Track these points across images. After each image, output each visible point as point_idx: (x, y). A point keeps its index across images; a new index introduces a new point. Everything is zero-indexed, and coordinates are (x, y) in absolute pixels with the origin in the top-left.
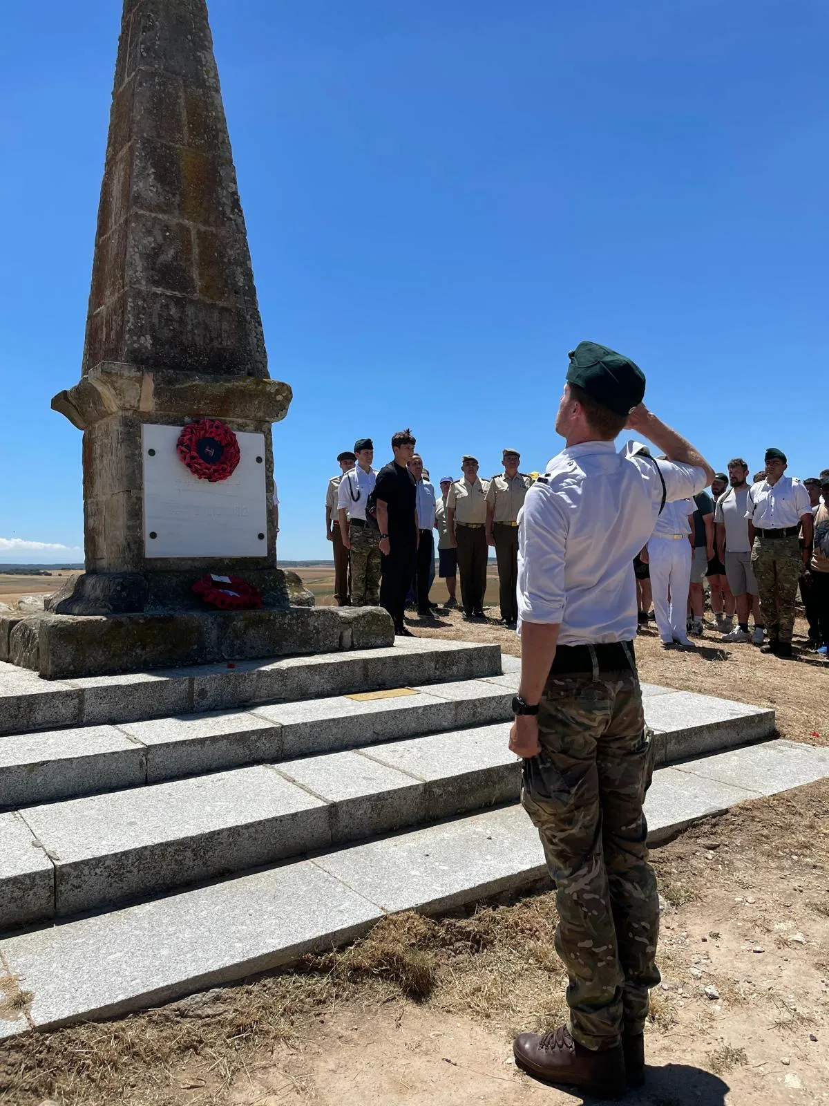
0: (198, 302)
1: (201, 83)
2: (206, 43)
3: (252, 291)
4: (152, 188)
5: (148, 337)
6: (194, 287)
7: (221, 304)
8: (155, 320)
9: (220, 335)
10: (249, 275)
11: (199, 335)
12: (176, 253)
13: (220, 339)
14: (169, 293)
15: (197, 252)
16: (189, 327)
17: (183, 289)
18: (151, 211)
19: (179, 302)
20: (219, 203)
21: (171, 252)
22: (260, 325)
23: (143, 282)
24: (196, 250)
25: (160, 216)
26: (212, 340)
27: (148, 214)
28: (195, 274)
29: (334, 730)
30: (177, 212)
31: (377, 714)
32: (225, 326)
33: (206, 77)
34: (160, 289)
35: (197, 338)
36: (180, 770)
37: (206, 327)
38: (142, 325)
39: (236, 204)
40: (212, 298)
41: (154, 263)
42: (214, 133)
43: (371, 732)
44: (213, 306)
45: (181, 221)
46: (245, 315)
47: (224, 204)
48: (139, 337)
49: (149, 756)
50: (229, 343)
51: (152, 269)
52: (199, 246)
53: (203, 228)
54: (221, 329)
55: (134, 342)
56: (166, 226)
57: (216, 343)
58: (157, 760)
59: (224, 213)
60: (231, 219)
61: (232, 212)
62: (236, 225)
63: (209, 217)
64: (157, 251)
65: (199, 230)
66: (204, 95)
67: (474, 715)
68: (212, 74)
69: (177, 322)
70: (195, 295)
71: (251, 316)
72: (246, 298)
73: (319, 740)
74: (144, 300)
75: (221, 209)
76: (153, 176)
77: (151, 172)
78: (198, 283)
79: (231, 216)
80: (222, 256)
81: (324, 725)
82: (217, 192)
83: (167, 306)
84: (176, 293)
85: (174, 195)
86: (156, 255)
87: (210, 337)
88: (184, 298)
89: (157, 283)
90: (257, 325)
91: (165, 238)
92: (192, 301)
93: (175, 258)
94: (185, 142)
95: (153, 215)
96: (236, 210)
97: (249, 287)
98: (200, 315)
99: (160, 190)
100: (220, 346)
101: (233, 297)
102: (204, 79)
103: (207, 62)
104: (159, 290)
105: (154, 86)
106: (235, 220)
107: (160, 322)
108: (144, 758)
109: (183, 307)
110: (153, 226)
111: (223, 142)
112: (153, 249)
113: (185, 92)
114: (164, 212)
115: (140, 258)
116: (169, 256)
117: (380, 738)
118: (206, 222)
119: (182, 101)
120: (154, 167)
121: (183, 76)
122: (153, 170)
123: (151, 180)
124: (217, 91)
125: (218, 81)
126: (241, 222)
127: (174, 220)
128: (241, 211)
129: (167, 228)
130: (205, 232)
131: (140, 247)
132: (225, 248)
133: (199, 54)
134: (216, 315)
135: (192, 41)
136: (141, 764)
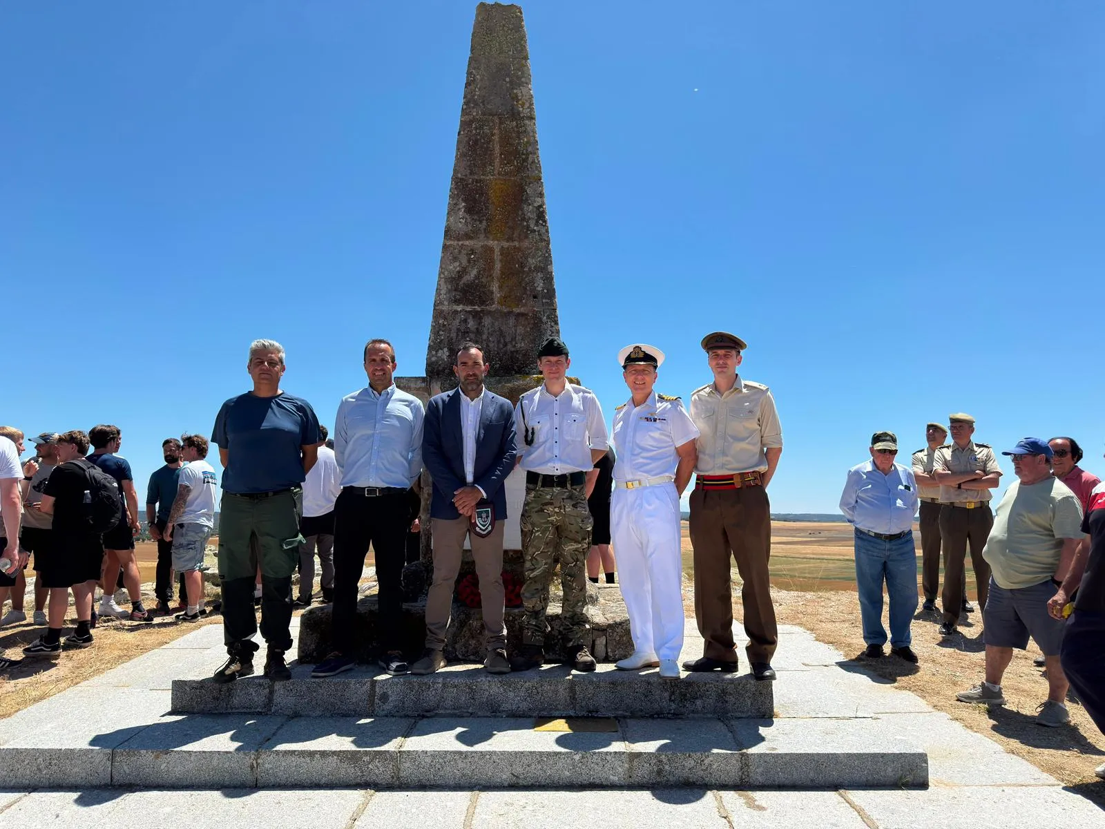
0: (497, 311)
1: (515, 115)
2: (523, 79)
3: (551, 294)
4: (461, 220)
5: (446, 350)
6: (492, 299)
7: (516, 310)
8: (453, 335)
9: (514, 339)
10: (549, 279)
11: (493, 342)
12: (479, 272)
13: (514, 343)
14: (469, 308)
15: (499, 268)
16: (485, 337)
17: (483, 303)
18: (459, 240)
19: (477, 316)
20: (523, 219)
21: (475, 272)
22: (556, 323)
23: (446, 303)
24: (498, 266)
25: (467, 243)
26: (505, 345)
27: (455, 243)
28: (495, 287)
29: (461, 765)
30: (482, 236)
31: (516, 753)
32: (520, 330)
33: (521, 109)
34: (461, 306)
35: (491, 345)
36: (289, 780)
37: (502, 334)
38: (441, 341)
39: (541, 215)
40: (509, 307)
41: (457, 284)
42: (524, 157)
43: (508, 773)
44: (510, 313)
45: (486, 243)
46: (542, 317)
47: (530, 218)
48: (437, 351)
49: (259, 761)
50: (523, 345)
51: (455, 290)
52: (501, 261)
53: (506, 244)
54: (515, 334)
55: (433, 356)
56: (472, 250)
57: (509, 347)
58: (266, 766)
59: (528, 227)
60: (535, 231)
61: (537, 224)
62: (540, 235)
63: (513, 234)
64: (461, 274)
65: (502, 247)
66: (517, 126)
67: (659, 772)
68: (527, 105)
69: (473, 332)
70: (493, 306)
71: (548, 317)
72: (544, 301)
73: (442, 773)
74: (445, 319)
75: (525, 223)
76: (463, 210)
77: (461, 206)
78: (497, 295)
79: (535, 228)
80: (522, 265)
81: (449, 757)
82: (522, 210)
83: (465, 321)
84: (476, 307)
85: (481, 222)
86: (460, 277)
87: (505, 342)
88: (482, 311)
89: (457, 302)
90: (553, 324)
91: (469, 261)
92: (489, 313)
93: (477, 277)
94: (496, 172)
95: (460, 243)
96: (541, 222)
97: (547, 290)
98: (496, 324)
99: (469, 220)
100: (513, 349)
101: (531, 302)
102: (519, 113)
103: (522, 96)
104: (459, 308)
105: (471, 132)
106: (539, 231)
107: (458, 335)
108: (254, 762)
109: (481, 318)
110: (460, 252)
111: (533, 162)
112: (459, 272)
113: (500, 128)
114: (470, 238)
115: (445, 282)
116: (472, 276)
117: (521, 782)
118: (510, 239)
119: (496, 138)
120: (464, 200)
121: (500, 114)
122: (463, 204)
123: (461, 213)
124: (532, 118)
125: (532, 110)
126: (544, 231)
127: (477, 244)
128: (545, 221)
129: (473, 251)
130: (508, 248)
131: (446, 273)
132: (526, 258)
133: (515, 91)
134: (512, 321)
135: (511, 82)
136: (252, 767)
